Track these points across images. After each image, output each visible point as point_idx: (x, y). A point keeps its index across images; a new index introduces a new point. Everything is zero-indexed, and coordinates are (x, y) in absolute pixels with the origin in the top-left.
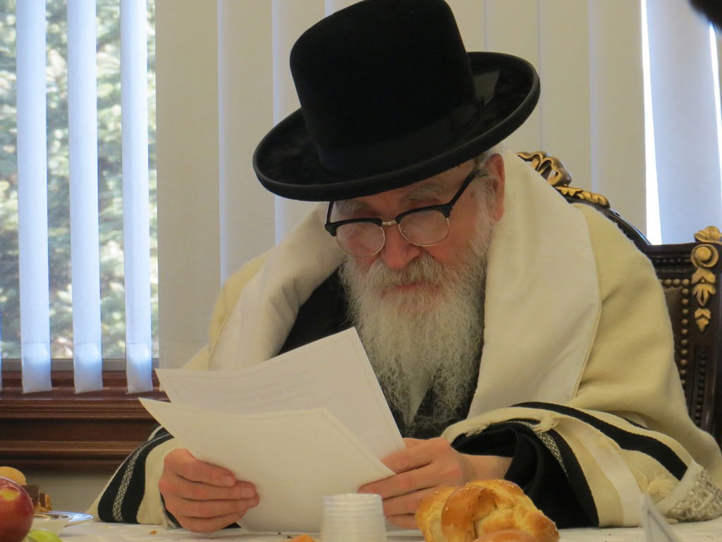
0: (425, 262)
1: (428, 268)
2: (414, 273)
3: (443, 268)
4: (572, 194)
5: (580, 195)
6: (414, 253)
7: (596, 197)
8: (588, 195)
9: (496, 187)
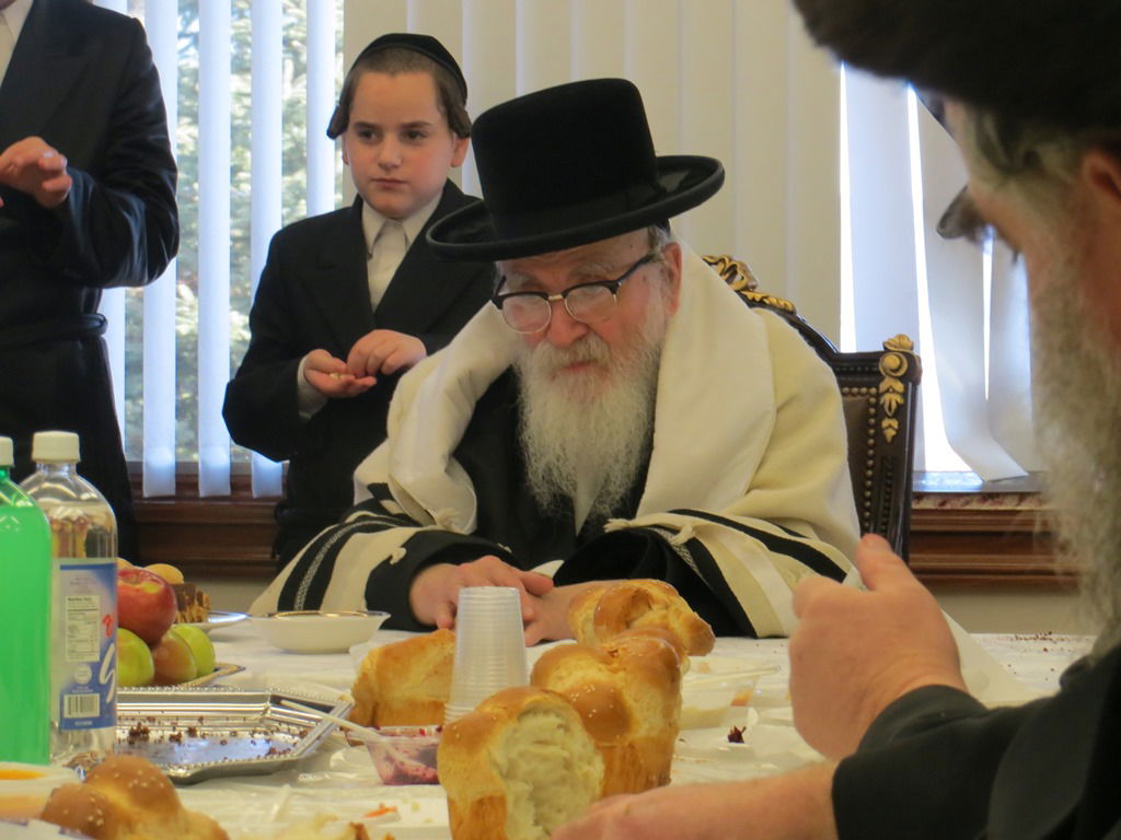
0: (593, 341)
1: (594, 347)
2: (582, 352)
3: (609, 349)
4: (758, 300)
5: (765, 300)
6: (580, 331)
7: (782, 303)
8: (774, 301)
9: (672, 277)
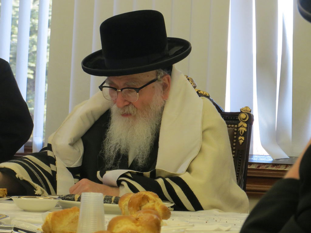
0: (130, 107)
3: (137, 110)
5: (199, 92)
7: (205, 93)
8: (202, 92)
